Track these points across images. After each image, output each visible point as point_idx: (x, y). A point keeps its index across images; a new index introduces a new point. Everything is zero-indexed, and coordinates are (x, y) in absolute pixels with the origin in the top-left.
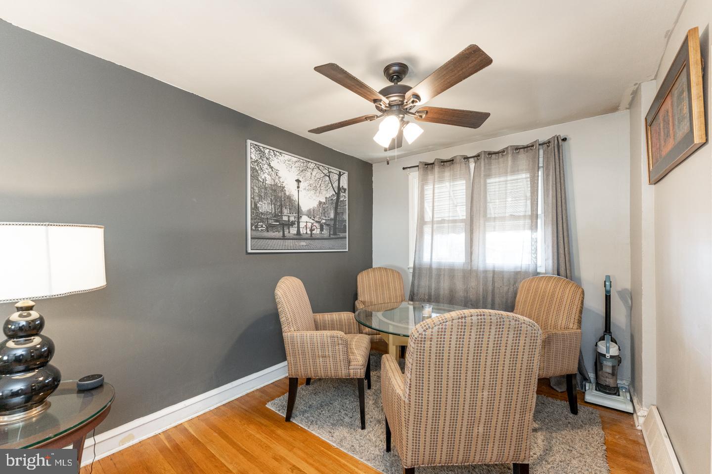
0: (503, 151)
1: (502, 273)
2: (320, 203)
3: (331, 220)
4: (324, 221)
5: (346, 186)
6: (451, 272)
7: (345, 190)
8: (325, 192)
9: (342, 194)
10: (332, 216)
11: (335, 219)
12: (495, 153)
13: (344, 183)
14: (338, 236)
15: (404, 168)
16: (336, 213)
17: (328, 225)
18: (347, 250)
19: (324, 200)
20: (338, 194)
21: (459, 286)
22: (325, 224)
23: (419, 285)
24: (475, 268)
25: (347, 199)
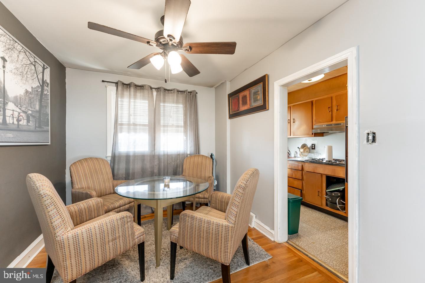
0: (172, 90)
1: (171, 155)
2: (27, 92)
3: (37, 111)
4: (30, 112)
5: (48, 81)
6: (143, 157)
7: (48, 84)
8: (31, 81)
9: (45, 88)
10: (37, 107)
11: (40, 111)
12: (169, 90)
13: (47, 78)
14: (43, 129)
15: (103, 81)
16: (41, 106)
17: (34, 117)
18: (49, 143)
19: (30, 90)
20: (42, 86)
21: (148, 165)
22: (31, 115)
23: (118, 169)
24: (157, 153)
25: (49, 94)
